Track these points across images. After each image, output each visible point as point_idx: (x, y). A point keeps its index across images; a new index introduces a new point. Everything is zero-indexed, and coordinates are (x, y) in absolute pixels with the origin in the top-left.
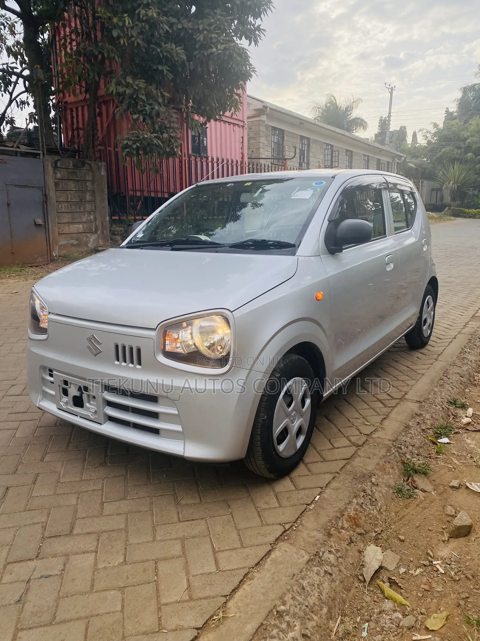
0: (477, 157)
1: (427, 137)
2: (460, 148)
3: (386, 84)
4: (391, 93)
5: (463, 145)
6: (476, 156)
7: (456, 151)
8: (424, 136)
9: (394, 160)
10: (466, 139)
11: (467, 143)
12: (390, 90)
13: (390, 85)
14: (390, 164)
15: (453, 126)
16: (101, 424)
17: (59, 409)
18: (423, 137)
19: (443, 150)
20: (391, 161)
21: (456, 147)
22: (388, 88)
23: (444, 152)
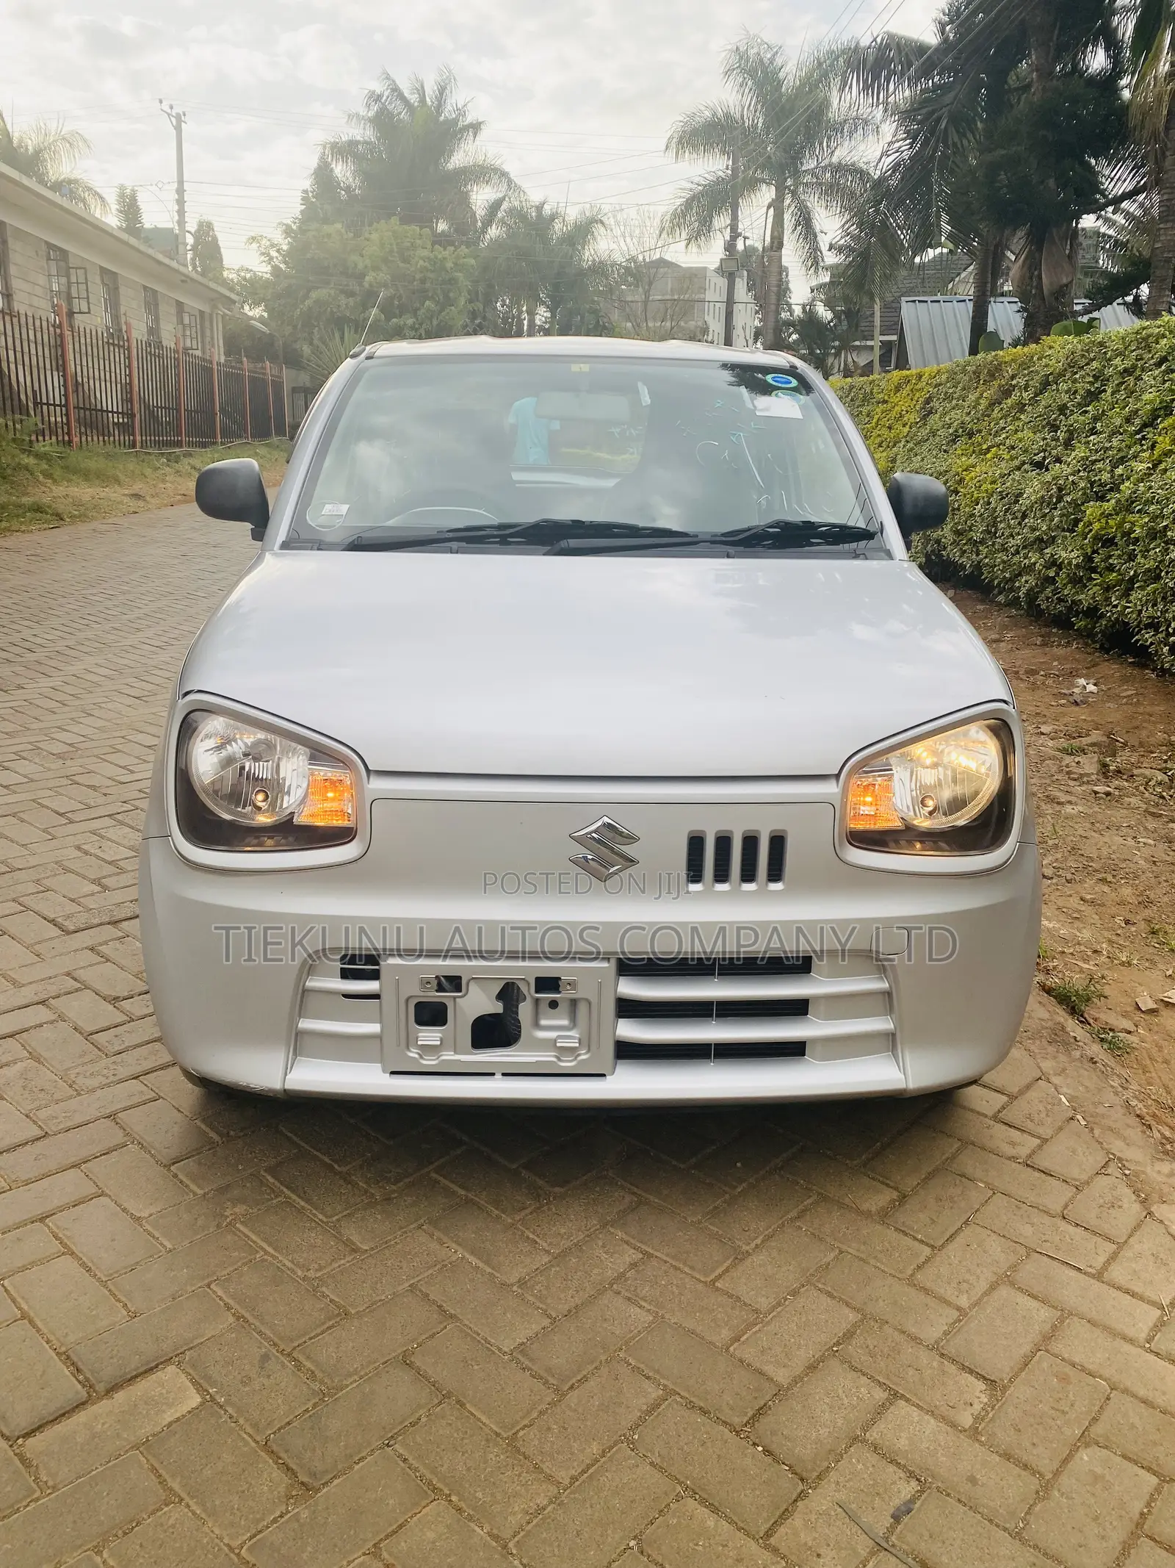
0: (390, 321)
1: (271, 258)
2: (351, 294)
3: (161, 102)
4: (178, 129)
5: (357, 288)
6: (388, 319)
7: (343, 300)
8: (263, 254)
9: (215, 307)
10: (362, 276)
11: (366, 285)
12: (174, 120)
13: (171, 107)
14: (207, 317)
15: (329, 236)
16: (604, 1075)
17: (393, 1073)
18: (263, 258)
19: (314, 295)
20: (206, 309)
21: (342, 292)
22: (169, 115)
23: (317, 302)
